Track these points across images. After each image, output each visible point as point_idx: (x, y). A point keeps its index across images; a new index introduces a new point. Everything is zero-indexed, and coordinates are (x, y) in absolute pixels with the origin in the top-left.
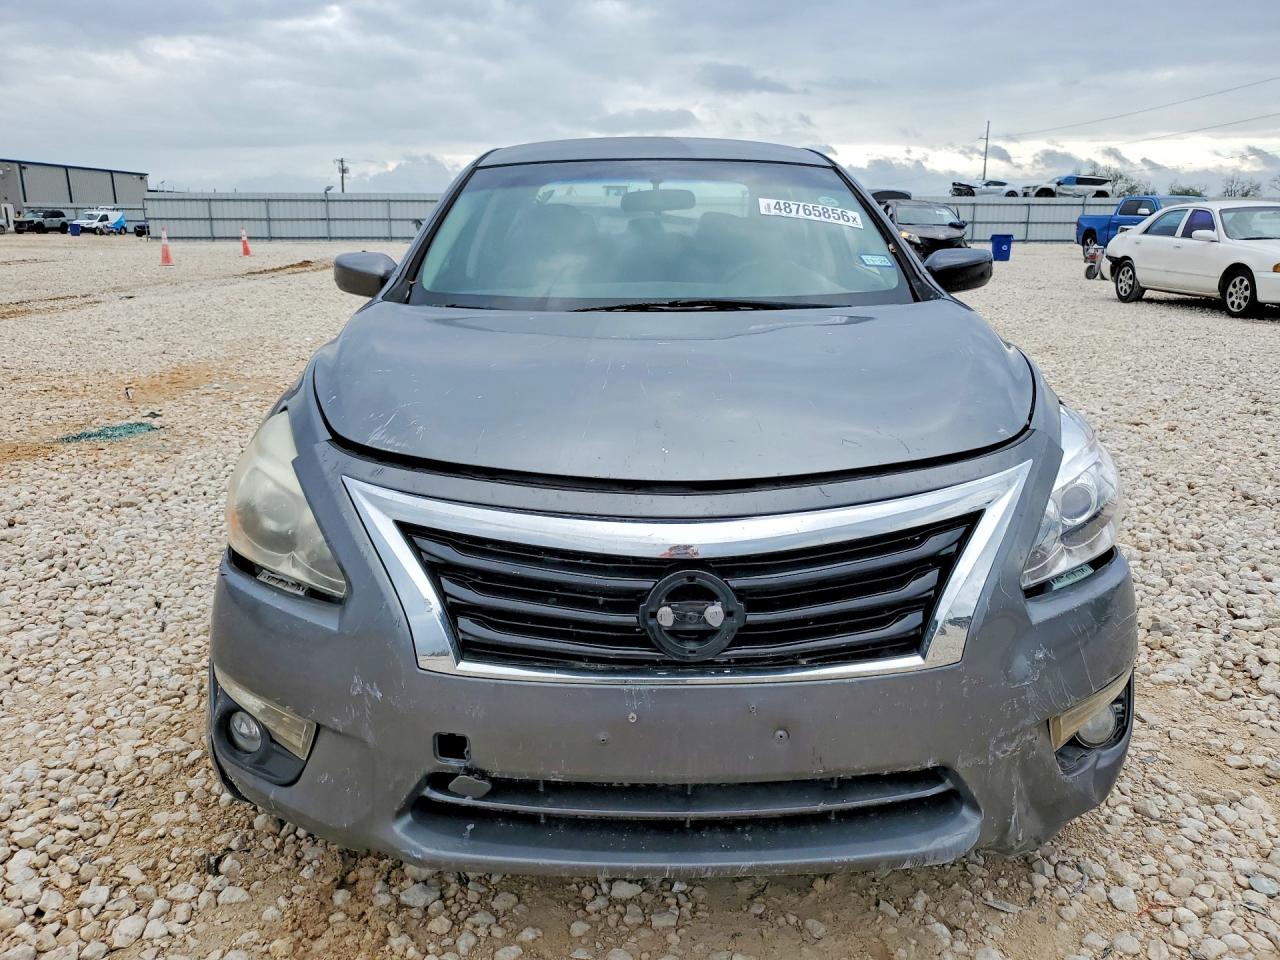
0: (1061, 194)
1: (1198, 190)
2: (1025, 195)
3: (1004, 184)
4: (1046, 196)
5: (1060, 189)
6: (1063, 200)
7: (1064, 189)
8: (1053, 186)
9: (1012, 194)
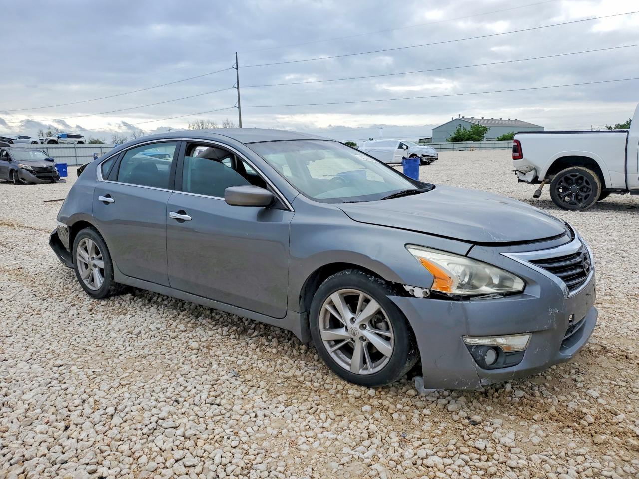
0: (61, 143)
1: (101, 140)
2: (42, 143)
3: (30, 138)
4: (53, 143)
5: (60, 140)
6: (62, 145)
7: (62, 140)
8: (56, 139)
9: (35, 142)
